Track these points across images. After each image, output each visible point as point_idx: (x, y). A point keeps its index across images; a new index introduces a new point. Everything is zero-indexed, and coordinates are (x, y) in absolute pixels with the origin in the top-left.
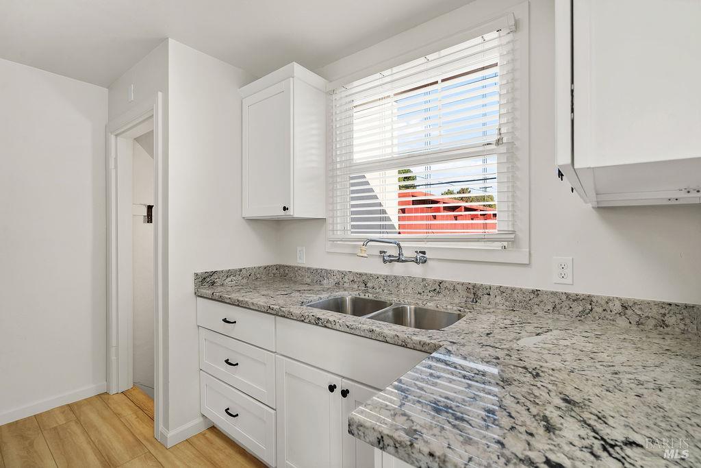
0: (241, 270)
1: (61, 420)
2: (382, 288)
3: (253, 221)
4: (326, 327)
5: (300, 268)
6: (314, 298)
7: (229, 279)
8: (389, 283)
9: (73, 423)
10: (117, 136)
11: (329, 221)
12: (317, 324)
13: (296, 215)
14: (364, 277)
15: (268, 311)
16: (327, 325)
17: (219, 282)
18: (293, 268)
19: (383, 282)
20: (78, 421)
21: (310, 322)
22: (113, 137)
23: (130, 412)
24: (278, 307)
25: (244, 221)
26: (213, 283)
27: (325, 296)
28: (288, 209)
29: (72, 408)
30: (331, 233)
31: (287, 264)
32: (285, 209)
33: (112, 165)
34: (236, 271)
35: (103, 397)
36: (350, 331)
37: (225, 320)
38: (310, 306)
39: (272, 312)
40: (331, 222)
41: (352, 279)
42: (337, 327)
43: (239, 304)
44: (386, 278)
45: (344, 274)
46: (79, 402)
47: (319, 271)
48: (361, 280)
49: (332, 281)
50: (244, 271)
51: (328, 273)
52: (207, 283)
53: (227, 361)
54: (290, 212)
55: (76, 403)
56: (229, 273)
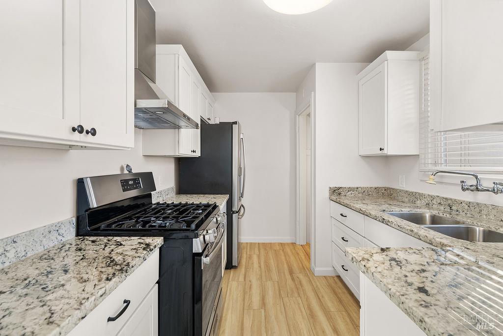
0: (357, 188)
1: (278, 248)
2: (465, 212)
3: (366, 157)
4: (387, 224)
5: (401, 191)
6: (397, 210)
7: (350, 193)
8: (472, 208)
9: (281, 251)
10: (299, 115)
11: (422, 157)
12: (383, 222)
13: (389, 153)
14: (449, 202)
15: (360, 211)
16: (388, 223)
17: (343, 194)
18: (397, 190)
19: (466, 207)
20: (283, 250)
21: (379, 221)
22: (298, 116)
23: (303, 254)
24: (364, 210)
25: (360, 157)
26: (340, 194)
27: (406, 210)
28: (383, 149)
29: (282, 244)
30: (423, 166)
31: (393, 187)
32: (381, 149)
33: (297, 130)
34: (354, 188)
35: (294, 244)
36: (400, 228)
37: (342, 215)
38: (391, 214)
39: (361, 212)
40: (423, 157)
41: (439, 202)
42: (393, 225)
43: (347, 206)
44: (469, 204)
45: (433, 198)
46: (285, 243)
47: (414, 194)
48: (447, 203)
49: (424, 202)
50: (360, 189)
51: (420, 196)
52: (336, 193)
53: (343, 238)
54: (385, 152)
55: (283, 243)
56: (350, 189)
